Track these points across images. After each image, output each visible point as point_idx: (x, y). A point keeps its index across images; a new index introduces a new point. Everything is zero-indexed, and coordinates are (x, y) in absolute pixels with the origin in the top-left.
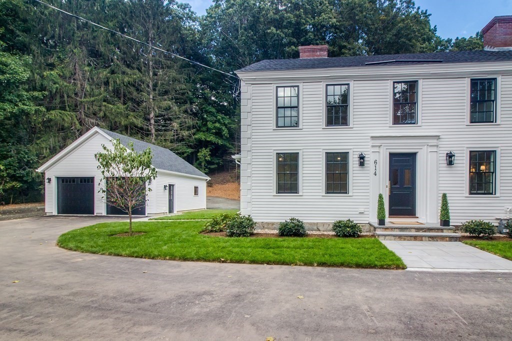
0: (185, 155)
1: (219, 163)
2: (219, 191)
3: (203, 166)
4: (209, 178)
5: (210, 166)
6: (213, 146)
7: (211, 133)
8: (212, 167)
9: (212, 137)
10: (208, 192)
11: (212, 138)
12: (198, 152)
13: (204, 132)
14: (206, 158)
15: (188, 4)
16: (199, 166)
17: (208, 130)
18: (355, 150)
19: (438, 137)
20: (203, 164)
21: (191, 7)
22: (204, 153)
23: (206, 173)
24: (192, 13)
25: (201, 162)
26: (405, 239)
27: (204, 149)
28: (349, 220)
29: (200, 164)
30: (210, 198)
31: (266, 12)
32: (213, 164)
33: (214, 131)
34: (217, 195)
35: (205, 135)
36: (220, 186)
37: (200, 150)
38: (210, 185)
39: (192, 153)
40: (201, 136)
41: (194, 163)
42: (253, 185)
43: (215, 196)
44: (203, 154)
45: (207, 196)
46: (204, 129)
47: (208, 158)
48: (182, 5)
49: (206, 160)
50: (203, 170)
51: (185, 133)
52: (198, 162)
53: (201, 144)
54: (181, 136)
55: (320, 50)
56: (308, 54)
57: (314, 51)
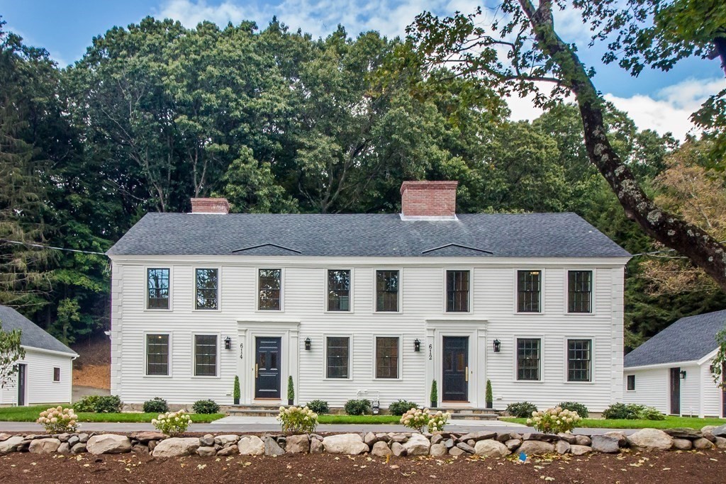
0: (34, 311)
1: (95, 325)
2: (94, 378)
3: (65, 331)
4: (76, 355)
5: (78, 331)
6: (84, 294)
7: (82, 272)
8: (83, 332)
9: (83, 279)
10: (75, 378)
11: (84, 281)
12: (57, 304)
13: (68, 269)
14: (73, 317)
15: (44, 50)
16: (58, 332)
17: (76, 266)
18: (223, 333)
19: (299, 324)
20: (65, 328)
21: (48, 54)
22: (69, 307)
23: (71, 345)
24: (51, 63)
25: (62, 323)
26: (251, 415)
27: (68, 300)
28: (209, 400)
29: (60, 327)
30: (78, 389)
31: (171, 91)
32: (83, 326)
33: (87, 268)
34: (90, 384)
35: (70, 276)
36: (95, 368)
37: (61, 302)
38: (77, 365)
39: (46, 307)
40: (64, 276)
41: (49, 325)
42: (123, 366)
43: (86, 385)
44: (66, 309)
45: (73, 386)
46: (69, 263)
47: (76, 317)
48: (32, 50)
49: (71, 320)
50: (65, 339)
51: (36, 277)
52: (56, 323)
53: (63, 291)
54: (27, 279)
55: (217, 203)
56: (202, 207)
57: (209, 204)
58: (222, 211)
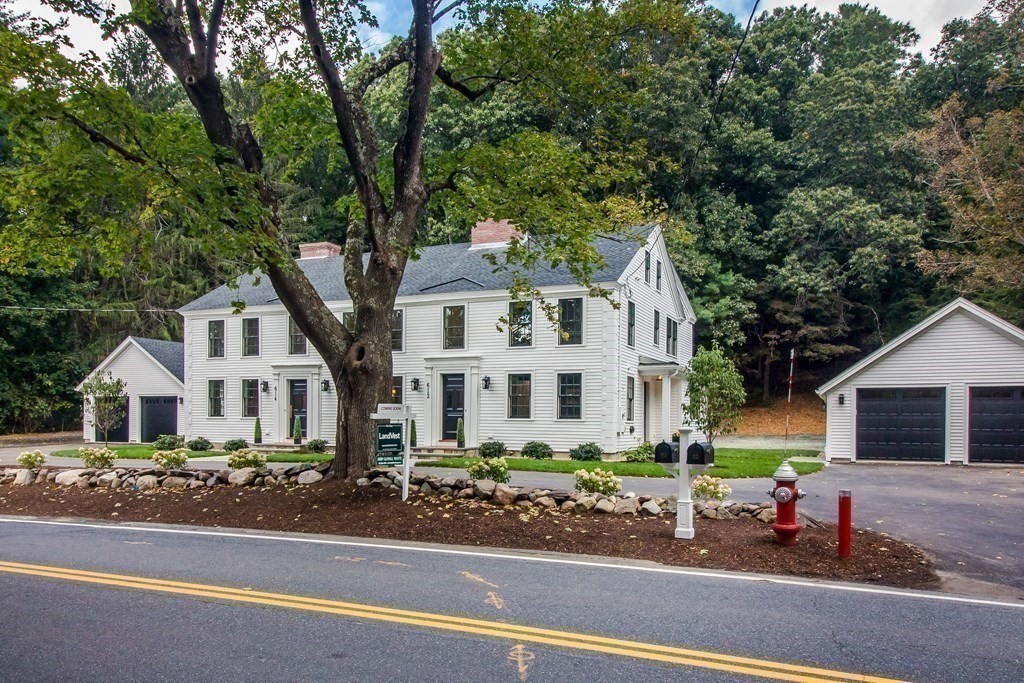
18: (262, 377)
19: (320, 366)
55: (321, 248)
56: (308, 253)
57: (313, 249)
58: (325, 254)
